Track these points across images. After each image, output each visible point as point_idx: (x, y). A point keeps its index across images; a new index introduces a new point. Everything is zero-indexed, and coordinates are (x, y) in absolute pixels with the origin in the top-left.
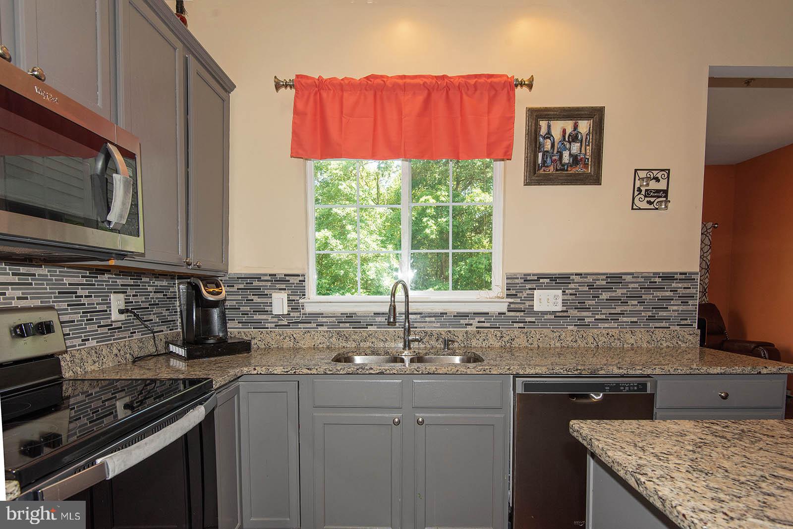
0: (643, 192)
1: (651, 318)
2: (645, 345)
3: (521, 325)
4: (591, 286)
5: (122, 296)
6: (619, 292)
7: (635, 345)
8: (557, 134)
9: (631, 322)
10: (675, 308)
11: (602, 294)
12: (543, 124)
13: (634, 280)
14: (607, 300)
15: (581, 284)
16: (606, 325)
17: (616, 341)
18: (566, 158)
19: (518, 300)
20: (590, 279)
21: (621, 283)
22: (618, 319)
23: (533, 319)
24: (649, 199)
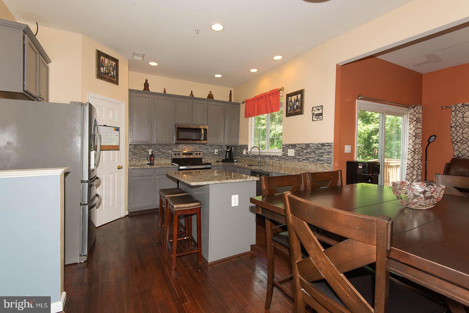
0: (315, 115)
1: (318, 160)
3: (285, 160)
4: (301, 148)
5: (218, 150)
6: (309, 150)
8: (293, 100)
9: (312, 161)
10: (326, 156)
11: (304, 151)
12: (290, 98)
13: (313, 146)
14: (305, 153)
15: (299, 147)
16: (305, 161)
18: (295, 107)
19: (285, 152)
20: (301, 146)
21: (309, 147)
22: (309, 160)
23: (288, 158)
24: (316, 117)
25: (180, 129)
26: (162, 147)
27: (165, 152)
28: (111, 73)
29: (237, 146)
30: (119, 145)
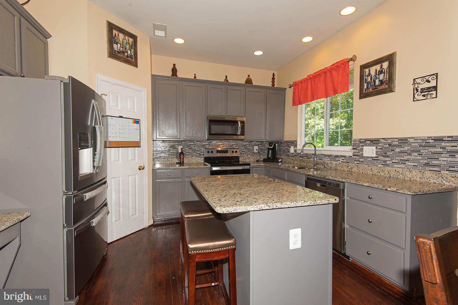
0: (420, 90)
1: (427, 164)
2: (418, 179)
3: (358, 162)
4: (390, 145)
5: (257, 147)
6: (406, 148)
7: (412, 179)
8: (373, 73)
9: (413, 166)
10: (445, 159)
11: (396, 149)
12: (367, 70)
13: (415, 141)
14: (398, 152)
15: (385, 144)
16: (399, 166)
17: (400, 175)
18: (377, 83)
19: (357, 151)
20: (389, 141)
21: (407, 143)
22: (406, 163)
23: (363, 160)
24: (423, 94)
25: (212, 122)
26: (193, 143)
27: (197, 149)
28: (127, 52)
29: (281, 142)
30: (139, 140)
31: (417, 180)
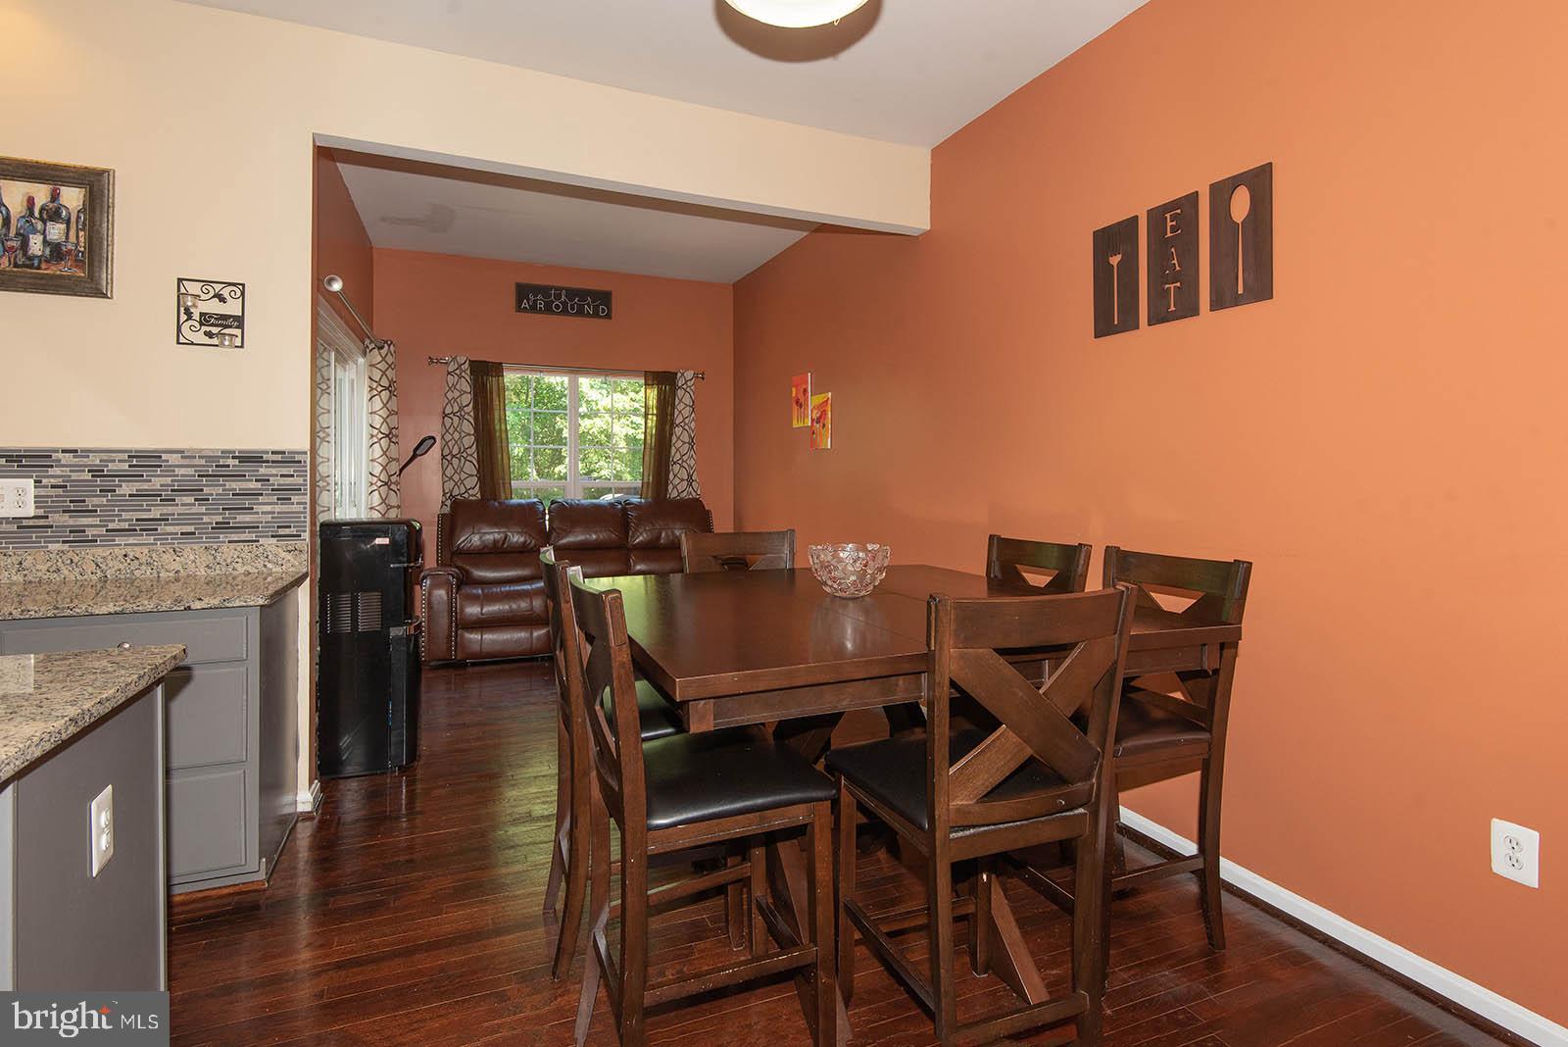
0: (196, 316)
1: (222, 526)
2: (202, 572)
4: (97, 472)
6: (157, 483)
7: (183, 573)
9: (182, 534)
10: (268, 508)
11: (121, 486)
13: (185, 462)
14: (130, 495)
15: (74, 467)
16: (131, 540)
17: (143, 567)
18: (38, 249)
20: (95, 460)
21: (160, 466)
22: (157, 530)
24: (208, 329)
31: (198, 573)
